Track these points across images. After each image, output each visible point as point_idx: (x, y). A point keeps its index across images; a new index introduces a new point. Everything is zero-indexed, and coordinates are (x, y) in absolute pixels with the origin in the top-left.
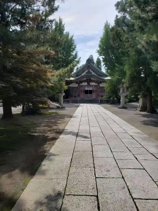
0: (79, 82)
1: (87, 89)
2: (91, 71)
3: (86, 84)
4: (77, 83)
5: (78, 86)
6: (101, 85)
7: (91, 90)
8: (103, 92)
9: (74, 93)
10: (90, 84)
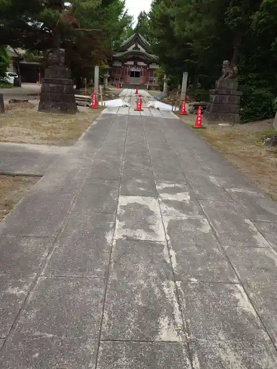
0: (123, 60)
1: (133, 69)
2: (139, 46)
3: (132, 63)
5: (122, 65)
6: (152, 67)
7: (139, 72)
8: (153, 75)
9: (117, 75)
10: (137, 64)
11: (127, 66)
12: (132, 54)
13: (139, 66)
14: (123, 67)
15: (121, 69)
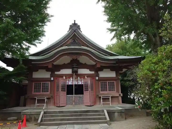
3: (69, 71)
4: (48, 70)
6: (103, 74)
7: (82, 85)
8: (107, 89)
9: (41, 93)
10: (77, 72)
11: (61, 76)
13: (82, 76)
14: (52, 79)
15: (48, 83)
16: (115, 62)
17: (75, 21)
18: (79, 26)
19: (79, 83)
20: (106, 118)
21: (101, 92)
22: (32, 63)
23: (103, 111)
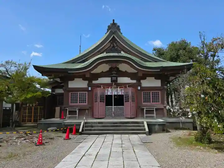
0: (88, 76)
1: (109, 92)
3: (107, 80)
4: (85, 79)
5: (89, 85)
6: (146, 83)
7: (122, 96)
8: (150, 100)
9: (78, 104)
10: (117, 81)
11: (99, 86)
12: (106, 62)
13: (122, 85)
14: (90, 89)
15: (86, 93)
16: (159, 70)
17: (114, 20)
18: (119, 26)
19: (119, 93)
20: (145, 130)
21: (144, 103)
22: (69, 72)
23: (143, 123)
